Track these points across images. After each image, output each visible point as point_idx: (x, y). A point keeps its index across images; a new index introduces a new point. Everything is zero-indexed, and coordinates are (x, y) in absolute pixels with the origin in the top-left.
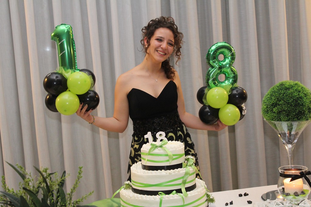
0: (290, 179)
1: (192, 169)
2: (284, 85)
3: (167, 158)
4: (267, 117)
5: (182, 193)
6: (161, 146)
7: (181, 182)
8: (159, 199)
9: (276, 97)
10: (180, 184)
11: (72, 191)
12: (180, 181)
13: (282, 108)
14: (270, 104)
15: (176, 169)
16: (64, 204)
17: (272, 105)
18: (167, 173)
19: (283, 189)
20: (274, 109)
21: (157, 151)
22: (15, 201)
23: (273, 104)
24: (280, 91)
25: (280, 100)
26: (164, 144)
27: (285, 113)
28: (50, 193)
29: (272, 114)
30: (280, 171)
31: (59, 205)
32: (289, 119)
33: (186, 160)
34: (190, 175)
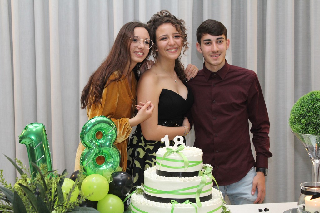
0: (311, 196)
1: (209, 178)
2: (315, 95)
3: (182, 164)
4: (294, 128)
5: (196, 203)
6: (177, 152)
7: (196, 191)
8: (171, 207)
9: (305, 107)
10: (194, 193)
12: (195, 190)
13: (311, 119)
14: (299, 114)
15: (191, 177)
16: (61, 204)
17: (300, 116)
18: (181, 181)
19: (304, 207)
20: (302, 120)
21: (173, 156)
22: (11, 197)
23: (301, 114)
24: (311, 101)
25: (310, 111)
26: (181, 150)
27: (314, 126)
28: (47, 192)
29: (300, 126)
30: (302, 187)
31: (57, 205)
32: (318, 132)
33: (203, 168)
34: (206, 184)
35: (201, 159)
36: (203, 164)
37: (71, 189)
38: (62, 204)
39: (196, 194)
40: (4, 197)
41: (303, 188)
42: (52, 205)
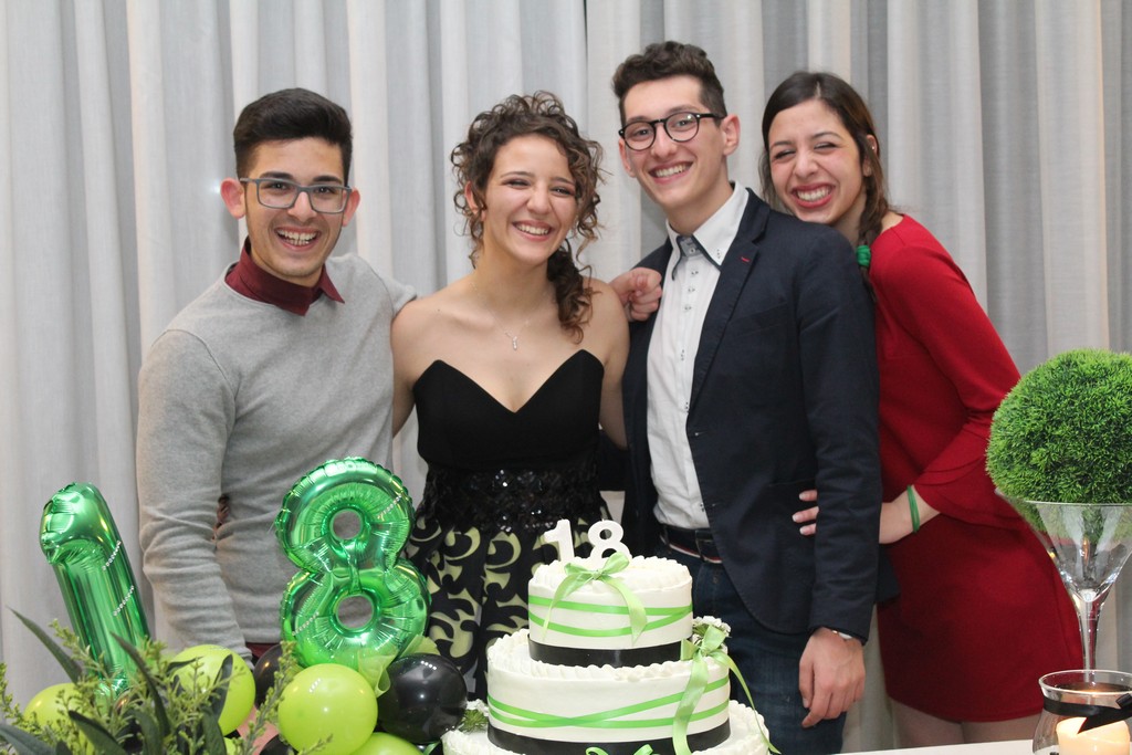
0: (1081, 721)
1: (717, 667)
2: (1076, 364)
3: (623, 621)
4: (1008, 481)
6: (603, 577)
7: (673, 715)
9: (1045, 408)
10: (668, 722)
11: (252, 733)
12: (670, 711)
13: (1066, 450)
14: (1022, 433)
15: (654, 665)
17: (1028, 440)
18: (620, 679)
20: (1034, 454)
21: (587, 592)
23: (1031, 433)
24: (1062, 386)
25: (1059, 422)
26: (616, 569)
27: (1075, 472)
29: (1028, 473)
32: (1091, 493)
33: (695, 630)
34: (709, 687)
36: (694, 618)
39: (675, 724)
41: (1049, 691)
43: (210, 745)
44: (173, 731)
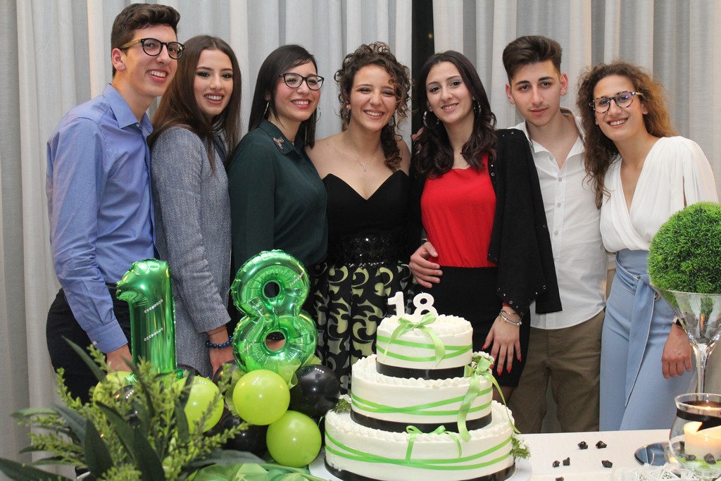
0: (699, 424)
1: (485, 381)
2: (705, 211)
3: (432, 353)
5: (457, 432)
6: (421, 326)
7: (458, 409)
8: (407, 440)
9: (690, 237)
10: (455, 413)
11: (204, 417)
12: (456, 406)
13: (702, 262)
14: (675, 252)
15: (448, 379)
16: (183, 445)
17: (679, 256)
18: (428, 386)
19: (682, 444)
20: (683, 264)
21: (411, 335)
22: (79, 427)
23: (681, 252)
24: (699, 224)
25: (698, 246)
26: (427, 323)
27: (707, 275)
28: (155, 419)
29: (678, 275)
31: (175, 445)
32: (716, 288)
33: (474, 359)
34: (480, 393)
35: (470, 342)
36: (473, 352)
37: (204, 413)
38: (186, 444)
39: (459, 414)
40: (65, 427)
41: (680, 405)
42: (165, 447)
43: (179, 423)
44: (157, 414)
